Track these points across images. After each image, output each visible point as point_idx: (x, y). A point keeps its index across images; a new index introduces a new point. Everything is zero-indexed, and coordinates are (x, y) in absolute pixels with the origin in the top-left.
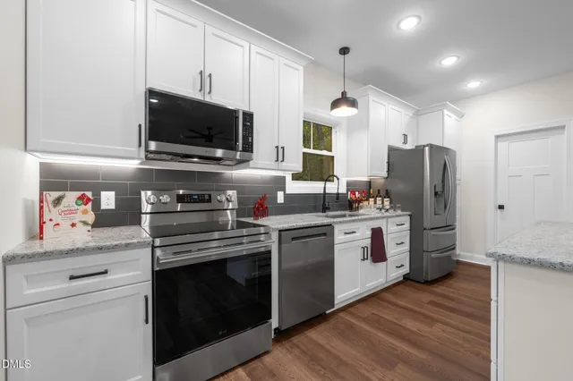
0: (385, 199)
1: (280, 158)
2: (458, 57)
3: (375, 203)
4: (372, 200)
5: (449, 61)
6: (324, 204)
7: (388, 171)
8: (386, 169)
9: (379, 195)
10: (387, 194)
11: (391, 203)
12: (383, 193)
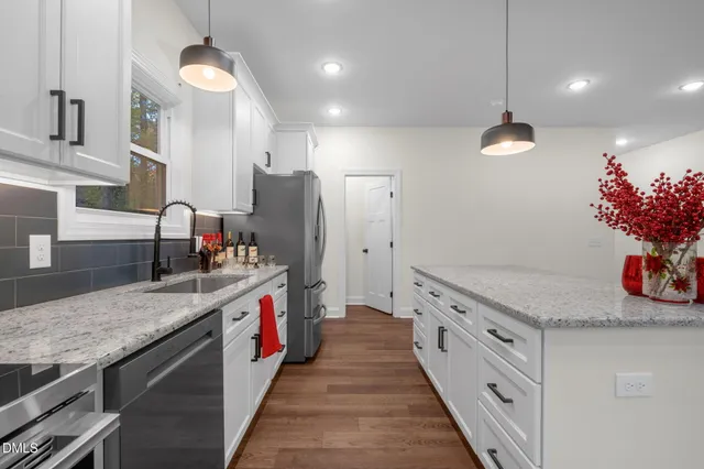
0: (251, 248)
1: (71, 132)
2: (342, 69)
3: (236, 255)
4: (230, 250)
5: (332, 69)
6: (156, 263)
7: (254, 204)
8: (251, 201)
9: (241, 240)
10: (253, 240)
11: (258, 254)
12: (246, 238)
